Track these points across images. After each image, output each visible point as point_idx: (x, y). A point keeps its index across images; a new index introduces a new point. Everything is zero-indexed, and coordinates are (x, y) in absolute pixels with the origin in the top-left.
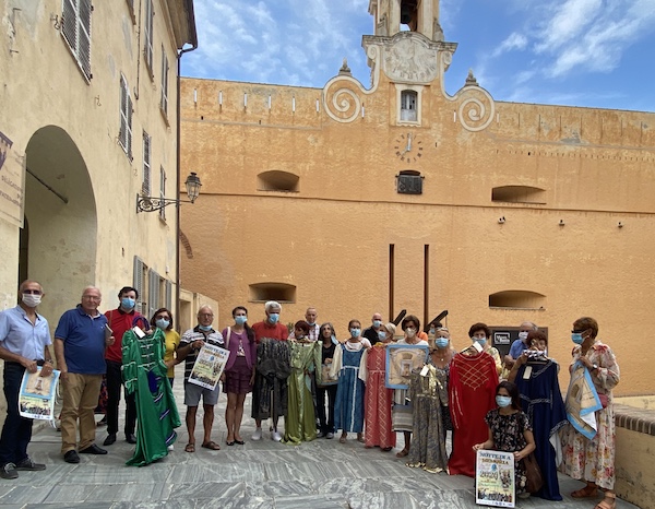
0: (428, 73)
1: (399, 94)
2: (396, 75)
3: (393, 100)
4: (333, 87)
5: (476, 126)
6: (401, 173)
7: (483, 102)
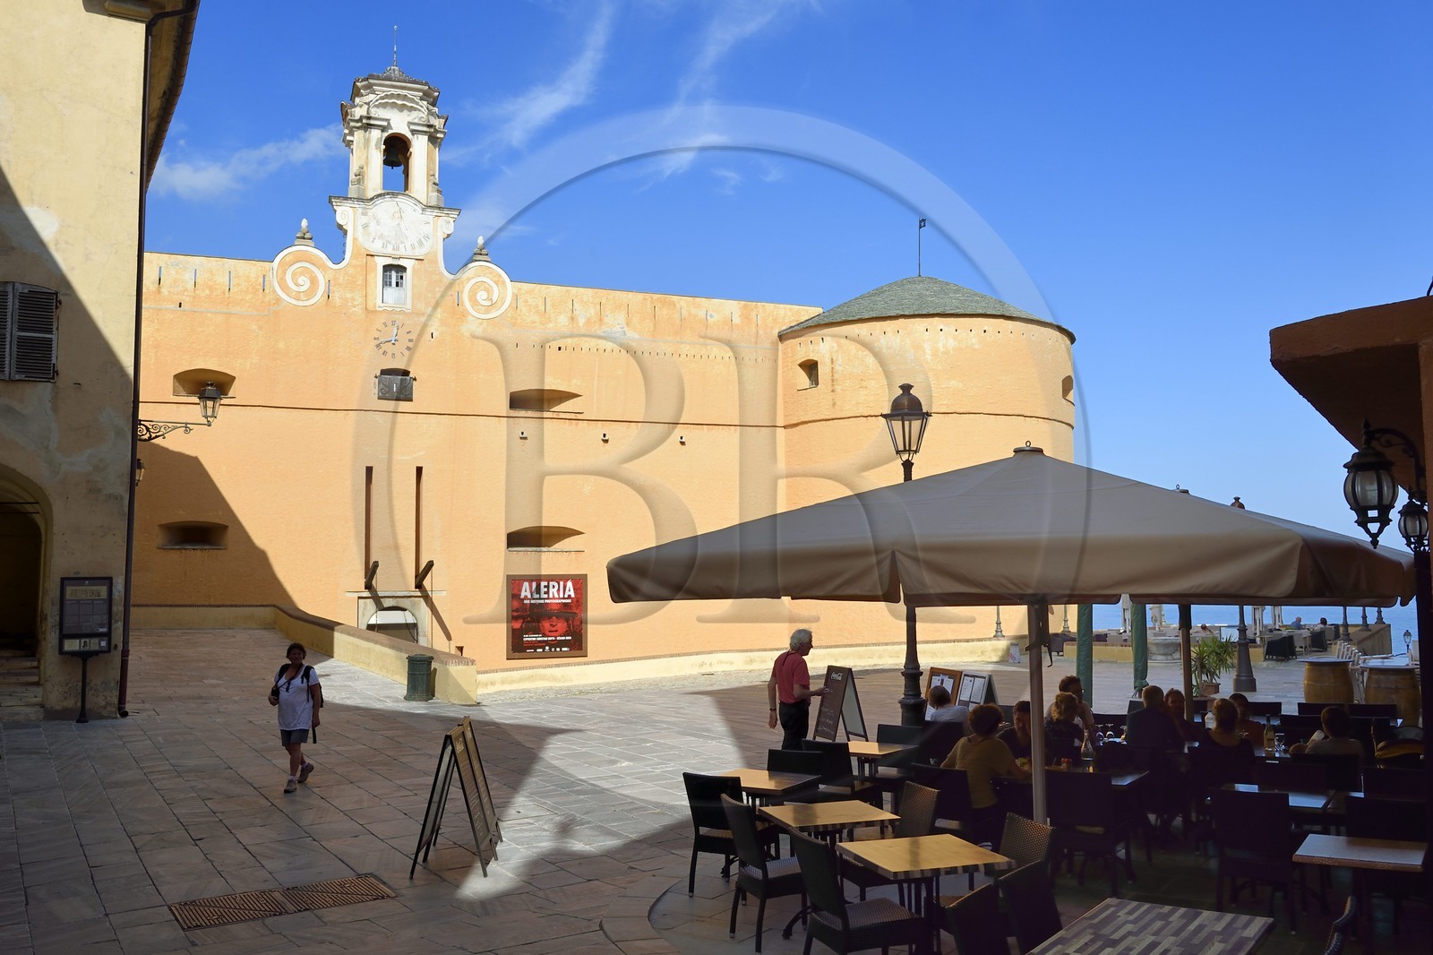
0: (421, 243)
1: (380, 270)
2: (376, 247)
3: (370, 277)
4: (288, 259)
5: (487, 312)
6: (384, 372)
7: (496, 283)
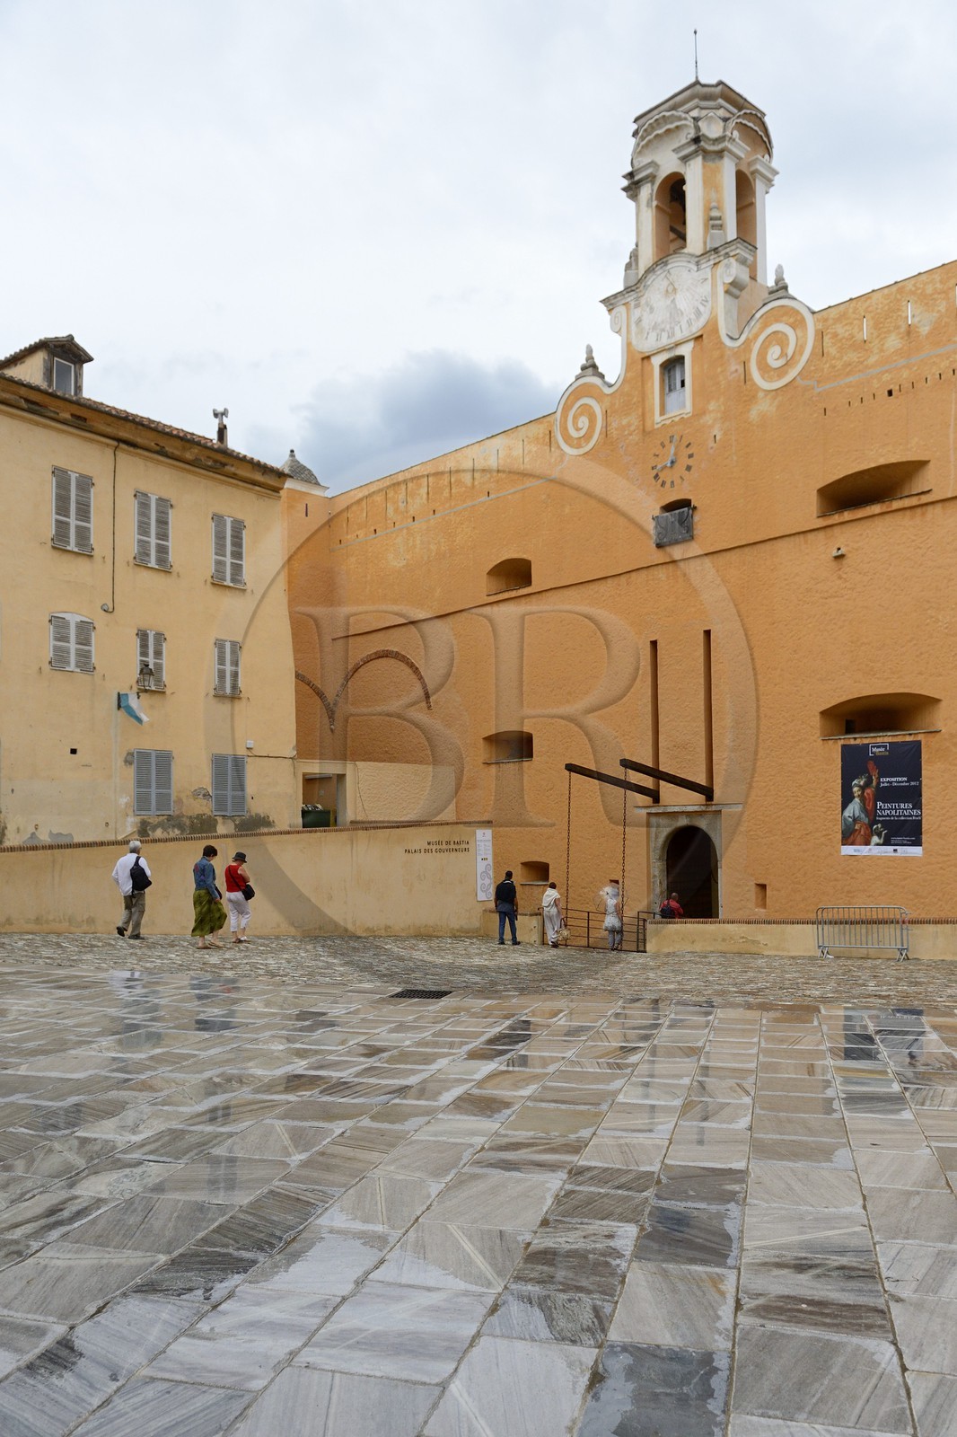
0: (697, 313)
1: (657, 372)
2: (651, 342)
3: (649, 385)
4: (568, 401)
5: (780, 377)
6: (664, 510)
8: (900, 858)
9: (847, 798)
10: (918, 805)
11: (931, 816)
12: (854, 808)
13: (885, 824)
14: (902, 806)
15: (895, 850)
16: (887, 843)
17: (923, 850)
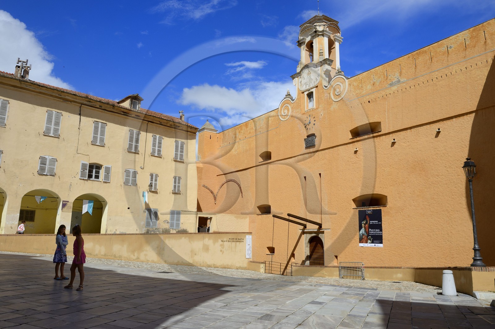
0: (316, 80)
2: (304, 89)
3: (304, 100)
4: (282, 105)
5: (339, 97)
6: (308, 136)
7: (342, 83)
8: (376, 248)
9: (360, 228)
10: (381, 230)
11: (385, 234)
12: (363, 231)
13: (372, 236)
14: (377, 231)
15: (375, 245)
16: (372, 243)
17: (383, 245)
